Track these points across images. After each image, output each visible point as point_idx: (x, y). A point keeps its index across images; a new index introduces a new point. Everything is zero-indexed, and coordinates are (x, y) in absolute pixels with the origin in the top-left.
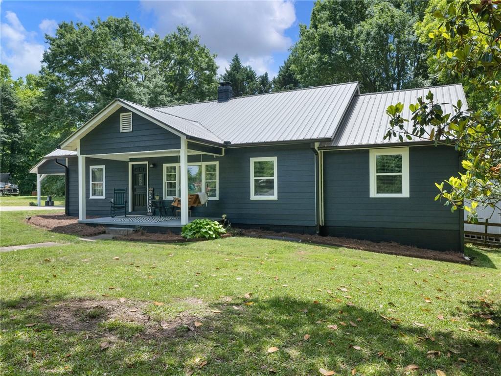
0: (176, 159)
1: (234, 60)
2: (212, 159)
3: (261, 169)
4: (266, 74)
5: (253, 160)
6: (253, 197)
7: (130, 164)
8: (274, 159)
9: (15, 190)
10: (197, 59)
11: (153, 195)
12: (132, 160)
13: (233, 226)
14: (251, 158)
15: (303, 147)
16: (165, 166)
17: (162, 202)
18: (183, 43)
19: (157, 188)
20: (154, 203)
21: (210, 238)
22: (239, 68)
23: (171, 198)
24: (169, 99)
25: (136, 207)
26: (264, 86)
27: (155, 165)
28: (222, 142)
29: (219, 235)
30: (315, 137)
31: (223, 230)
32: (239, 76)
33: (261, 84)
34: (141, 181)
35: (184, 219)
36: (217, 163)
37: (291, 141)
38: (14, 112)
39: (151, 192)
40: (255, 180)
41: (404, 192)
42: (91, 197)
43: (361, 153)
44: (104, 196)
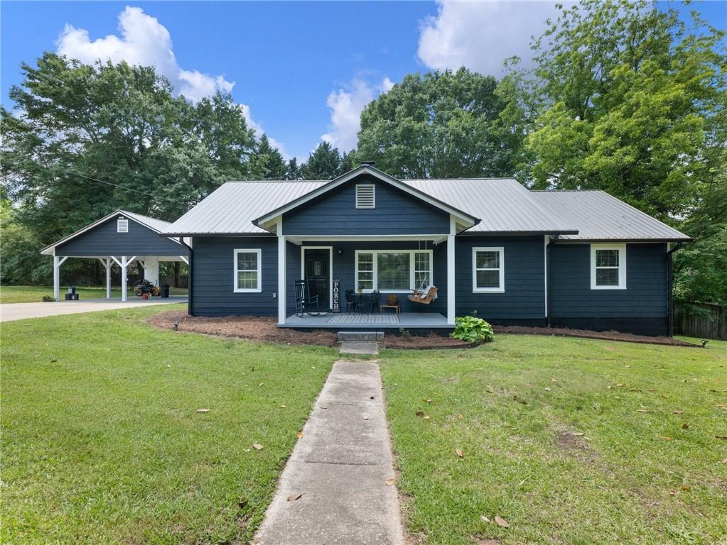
3: (483, 258)
5: (475, 250)
6: (476, 289)
7: (303, 248)
8: (501, 250)
12: (305, 243)
14: (473, 248)
16: (357, 252)
27: (343, 251)
34: (317, 270)
36: (430, 251)
39: (336, 284)
40: (477, 271)
41: (622, 284)
42: (236, 290)
43: (583, 247)
44: (259, 290)
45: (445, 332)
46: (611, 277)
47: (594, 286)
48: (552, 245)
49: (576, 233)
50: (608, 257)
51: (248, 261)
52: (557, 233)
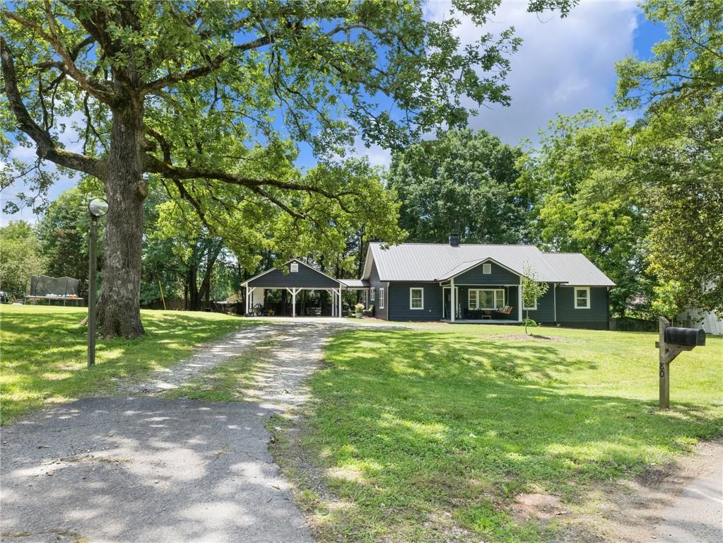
16: (469, 290)
35: (520, 319)
36: (504, 290)
41: (588, 306)
42: (411, 308)
43: (571, 288)
44: (422, 308)
46: (583, 303)
47: (576, 307)
48: (558, 287)
49: (568, 283)
50: (582, 293)
51: (417, 293)
52: (560, 283)
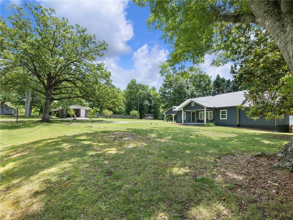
0: (204, 111)
1: (217, 76)
2: (211, 111)
3: (223, 113)
4: (229, 79)
5: (221, 111)
6: (221, 119)
7: (191, 112)
8: (226, 110)
9: (153, 119)
10: (205, 80)
11: (197, 118)
12: (192, 111)
13: (216, 125)
15: (234, 108)
17: (199, 120)
18: (201, 76)
19: (198, 117)
20: (197, 120)
21: (211, 126)
22: (219, 78)
23: (201, 119)
24: (196, 92)
25: (193, 121)
26: (229, 83)
27: (197, 112)
28: (213, 107)
29: (213, 126)
30: (236, 105)
31: (214, 125)
32: (219, 82)
33: (227, 83)
34: (194, 116)
35: (205, 123)
36: (212, 111)
37: (230, 107)
38: (151, 98)
40: (221, 115)
45: (204, 125)
